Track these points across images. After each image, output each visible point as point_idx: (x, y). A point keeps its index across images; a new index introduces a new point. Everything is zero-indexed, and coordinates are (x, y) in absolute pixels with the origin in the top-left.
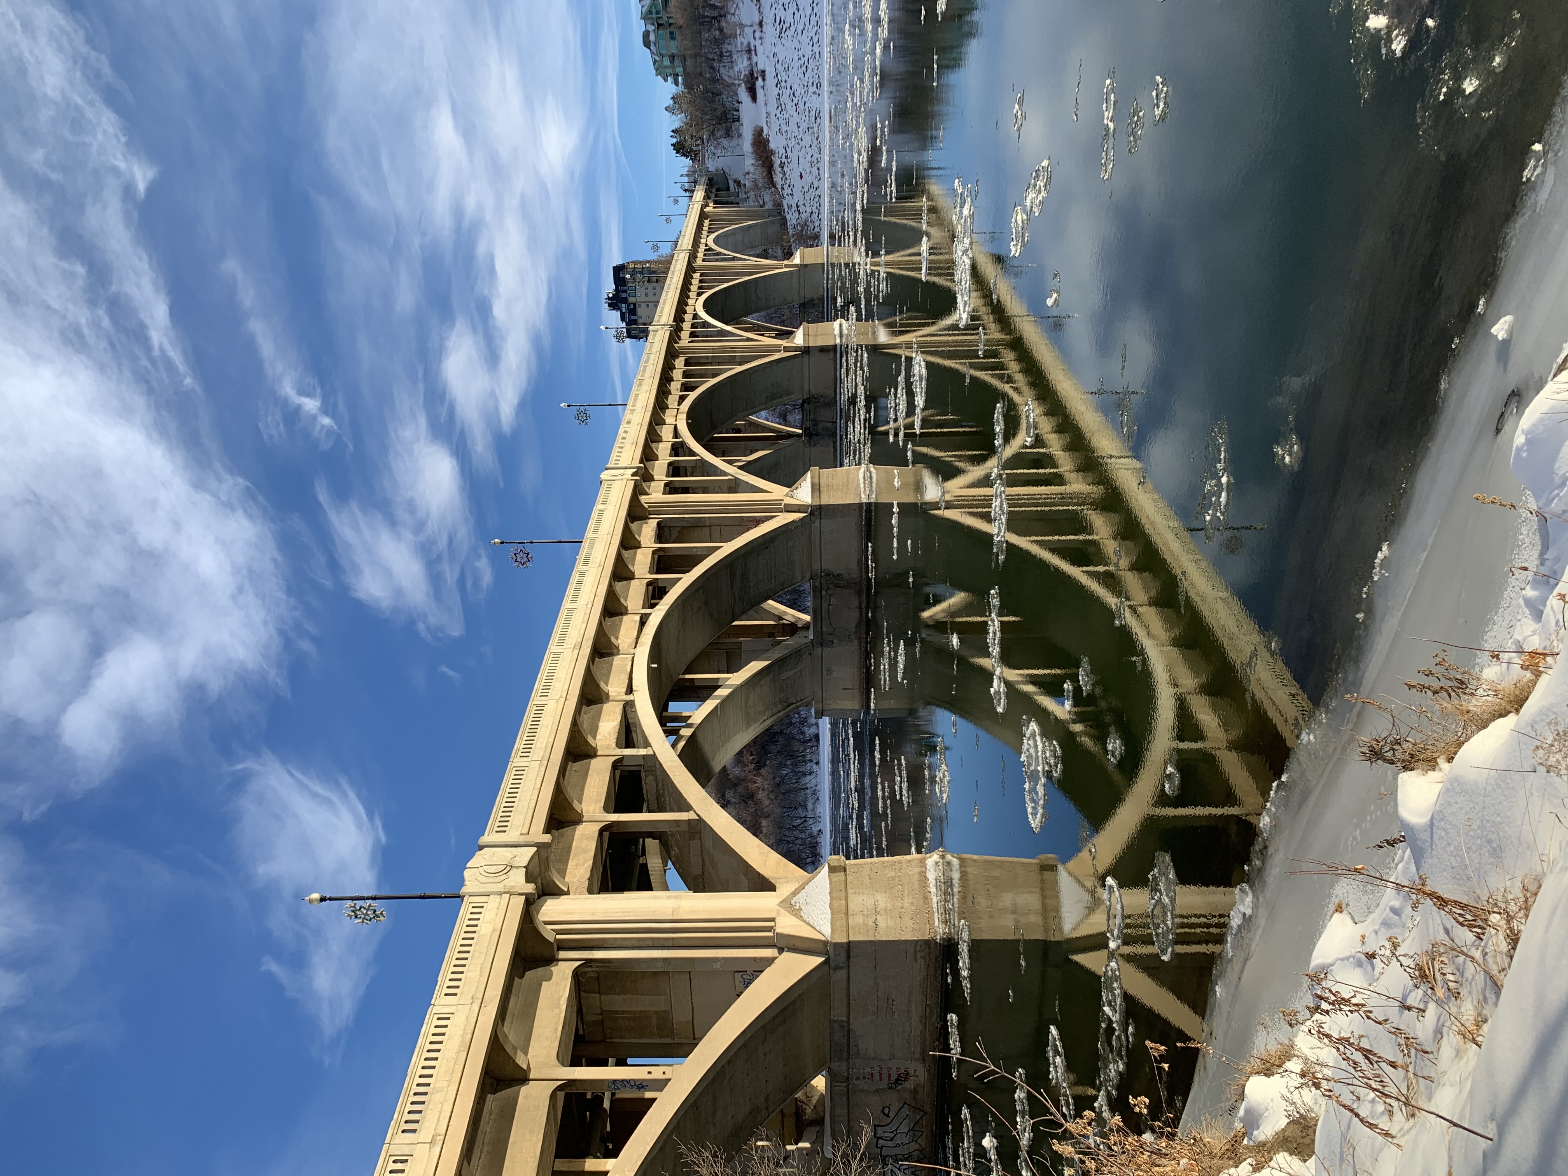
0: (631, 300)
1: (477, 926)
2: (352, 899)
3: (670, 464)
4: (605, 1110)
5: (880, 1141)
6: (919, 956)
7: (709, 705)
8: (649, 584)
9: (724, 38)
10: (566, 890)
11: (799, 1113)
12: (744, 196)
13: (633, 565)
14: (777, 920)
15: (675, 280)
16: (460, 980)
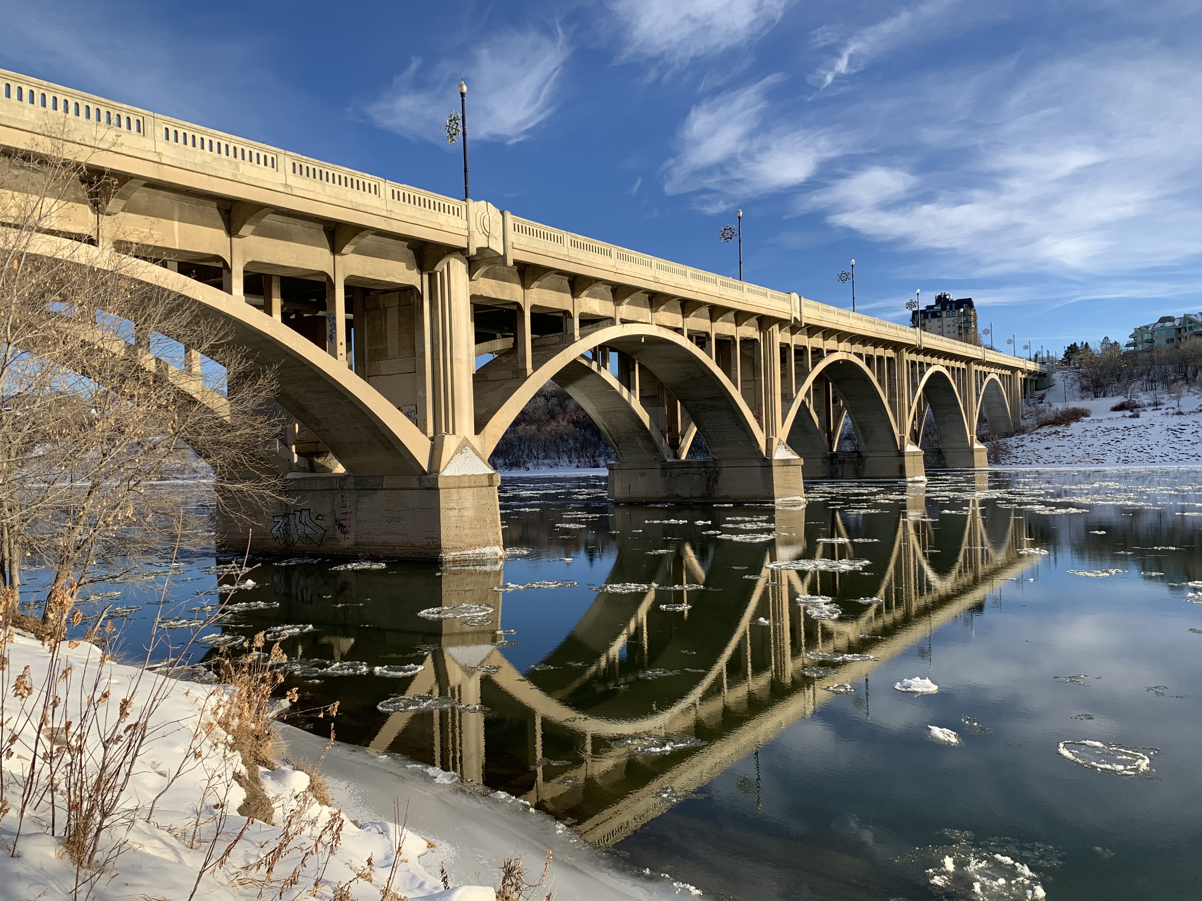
0: (944, 314)
1: (444, 212)
2: (463, 117)
3: (805, 347)
4: (318, 312)
5: (299, 514)
6: (430, 540)
7: (615, 383)
8: (707, 334)
9: (1168, 383)
10: (473, 278)
11: (320, 454)
12: (1031, 403)
13: (722, 321)
14: (453, 436)
15: (959, 348)
16: (404, 201)
